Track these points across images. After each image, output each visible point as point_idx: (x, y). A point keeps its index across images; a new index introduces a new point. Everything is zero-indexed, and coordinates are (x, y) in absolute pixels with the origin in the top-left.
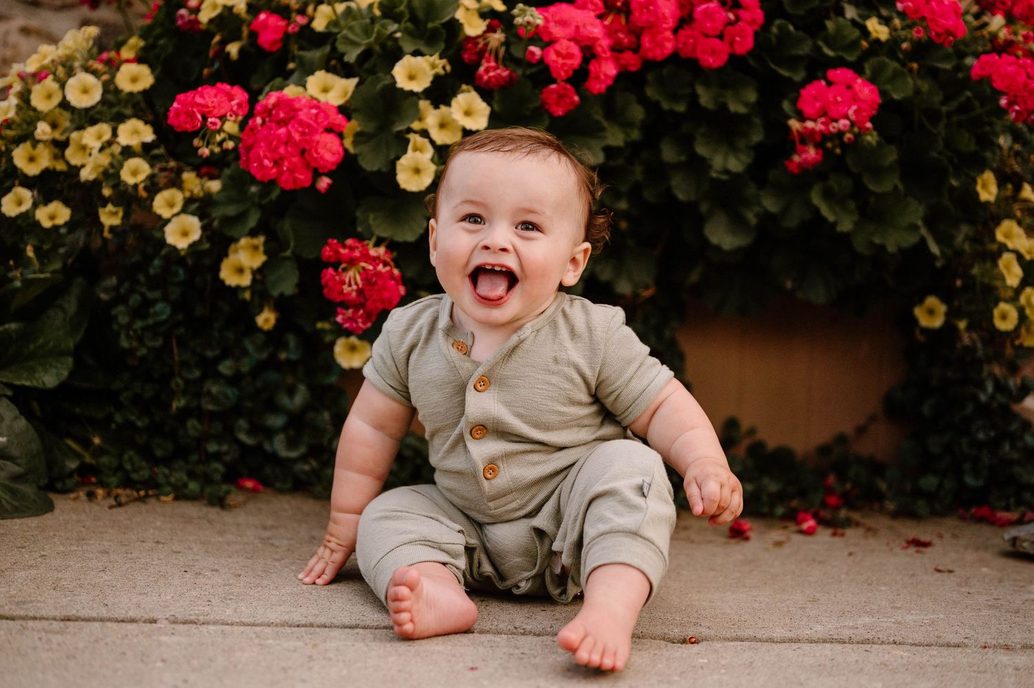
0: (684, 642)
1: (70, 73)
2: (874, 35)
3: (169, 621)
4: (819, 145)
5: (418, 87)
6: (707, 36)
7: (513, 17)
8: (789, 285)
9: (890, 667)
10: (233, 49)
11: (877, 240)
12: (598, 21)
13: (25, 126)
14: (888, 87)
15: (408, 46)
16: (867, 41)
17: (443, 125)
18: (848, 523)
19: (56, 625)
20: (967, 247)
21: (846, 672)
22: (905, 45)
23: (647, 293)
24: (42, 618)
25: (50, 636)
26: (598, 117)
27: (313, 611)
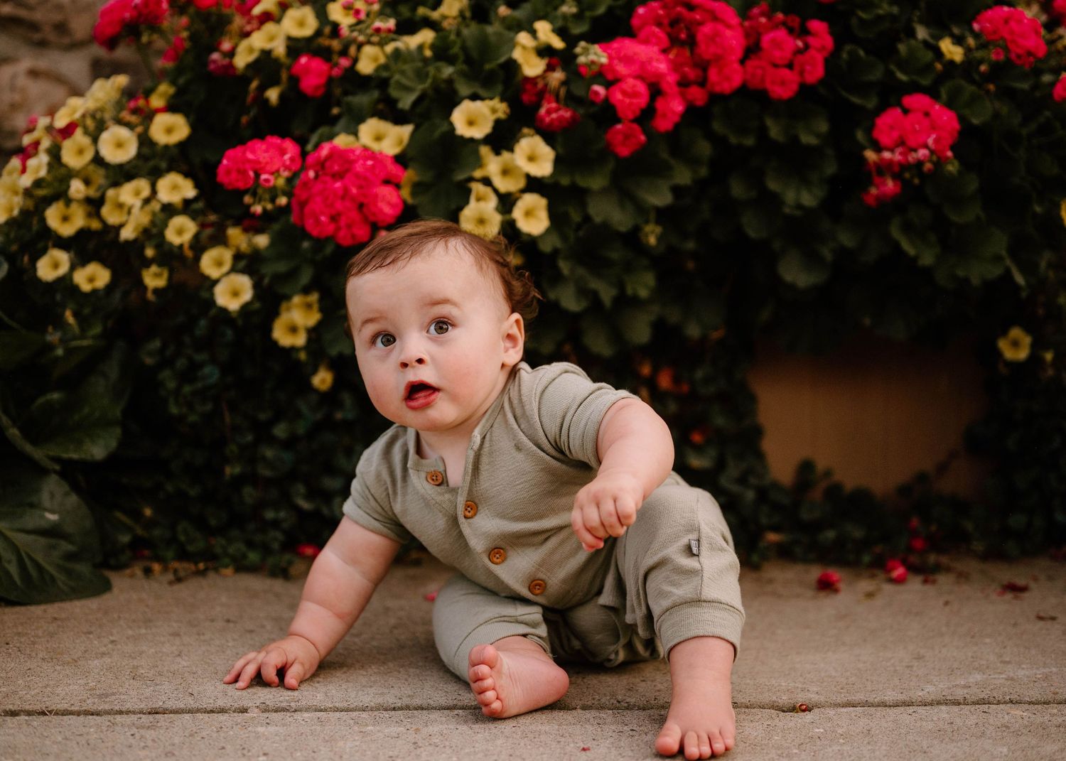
0: (793, 709)
1: (101, 127)
2: (948, 56)
3: (260, 709)
4: (897, 177)
5: (478, 133)
6: (776, 66)
7: (576, 56)
8: (867, 321)
9: (1012, 730)
10: (273, 95)
11: (961, 273)
12: (662, 57)
13: (56, 184)
14: (967, 112)
15: (463, 89)
16: (941, 63)
17: (505, 172)
18: (938, 568)
19: (146, 719)
20: (1051, 274)
21: (967, 736)
22: (983, 68)
23: (716, 335)
24: (128, 712)
25: (142, 732)
26: (665, 155)
27: (406, 692)
